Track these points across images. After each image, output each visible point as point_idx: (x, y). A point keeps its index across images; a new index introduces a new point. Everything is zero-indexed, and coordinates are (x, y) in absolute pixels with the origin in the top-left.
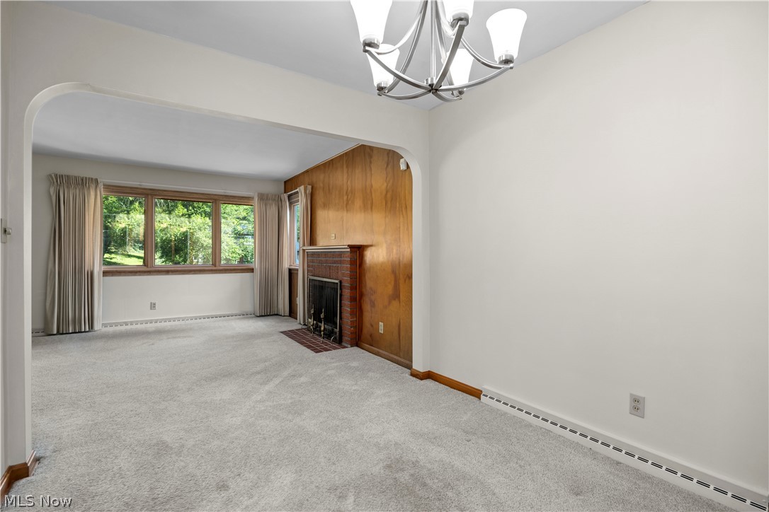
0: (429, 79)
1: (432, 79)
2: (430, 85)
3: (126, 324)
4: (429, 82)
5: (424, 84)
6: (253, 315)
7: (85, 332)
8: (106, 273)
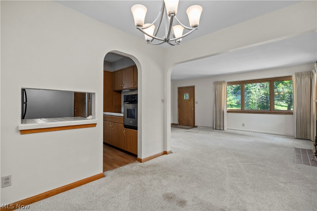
0: (165, 37)
1: (166, 37)
2: (165, 39)
3: (234, 130)
4: (165, 38)
5: (163, 39)
6: (293, 137)
7: (222, 130)
8: (228, 112)
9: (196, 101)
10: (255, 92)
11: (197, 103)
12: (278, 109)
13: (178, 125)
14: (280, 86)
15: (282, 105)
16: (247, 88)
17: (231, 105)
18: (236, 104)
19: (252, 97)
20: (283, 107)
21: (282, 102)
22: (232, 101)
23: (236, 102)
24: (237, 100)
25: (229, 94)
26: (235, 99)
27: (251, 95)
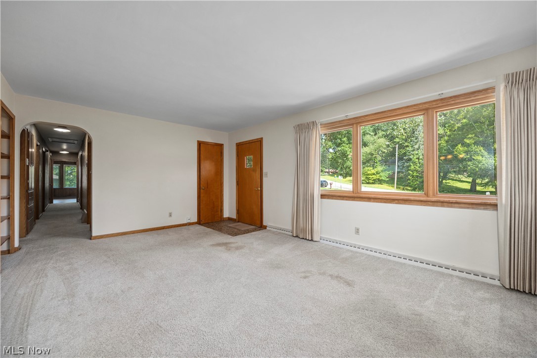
3: (337, 241)
7: (308, 240)
8: (323, 196)
9: (264, 171)
10: (417, 160)
11: (266, 175)
12: (454, 185)
13: (237, 221)
14: (458, 148)
15: (462, 180)
16: (405, 153)
17: (379, 179)
18: (387, 178)
19: (412, 167)
20: (464, 183)
21: (462, 176)
22: (381, 174)
23: (387, 175)
24: (388, 173)
25: (376, 163)
26: (385, 170)
27: (411, 164)
